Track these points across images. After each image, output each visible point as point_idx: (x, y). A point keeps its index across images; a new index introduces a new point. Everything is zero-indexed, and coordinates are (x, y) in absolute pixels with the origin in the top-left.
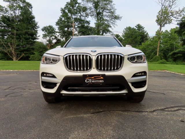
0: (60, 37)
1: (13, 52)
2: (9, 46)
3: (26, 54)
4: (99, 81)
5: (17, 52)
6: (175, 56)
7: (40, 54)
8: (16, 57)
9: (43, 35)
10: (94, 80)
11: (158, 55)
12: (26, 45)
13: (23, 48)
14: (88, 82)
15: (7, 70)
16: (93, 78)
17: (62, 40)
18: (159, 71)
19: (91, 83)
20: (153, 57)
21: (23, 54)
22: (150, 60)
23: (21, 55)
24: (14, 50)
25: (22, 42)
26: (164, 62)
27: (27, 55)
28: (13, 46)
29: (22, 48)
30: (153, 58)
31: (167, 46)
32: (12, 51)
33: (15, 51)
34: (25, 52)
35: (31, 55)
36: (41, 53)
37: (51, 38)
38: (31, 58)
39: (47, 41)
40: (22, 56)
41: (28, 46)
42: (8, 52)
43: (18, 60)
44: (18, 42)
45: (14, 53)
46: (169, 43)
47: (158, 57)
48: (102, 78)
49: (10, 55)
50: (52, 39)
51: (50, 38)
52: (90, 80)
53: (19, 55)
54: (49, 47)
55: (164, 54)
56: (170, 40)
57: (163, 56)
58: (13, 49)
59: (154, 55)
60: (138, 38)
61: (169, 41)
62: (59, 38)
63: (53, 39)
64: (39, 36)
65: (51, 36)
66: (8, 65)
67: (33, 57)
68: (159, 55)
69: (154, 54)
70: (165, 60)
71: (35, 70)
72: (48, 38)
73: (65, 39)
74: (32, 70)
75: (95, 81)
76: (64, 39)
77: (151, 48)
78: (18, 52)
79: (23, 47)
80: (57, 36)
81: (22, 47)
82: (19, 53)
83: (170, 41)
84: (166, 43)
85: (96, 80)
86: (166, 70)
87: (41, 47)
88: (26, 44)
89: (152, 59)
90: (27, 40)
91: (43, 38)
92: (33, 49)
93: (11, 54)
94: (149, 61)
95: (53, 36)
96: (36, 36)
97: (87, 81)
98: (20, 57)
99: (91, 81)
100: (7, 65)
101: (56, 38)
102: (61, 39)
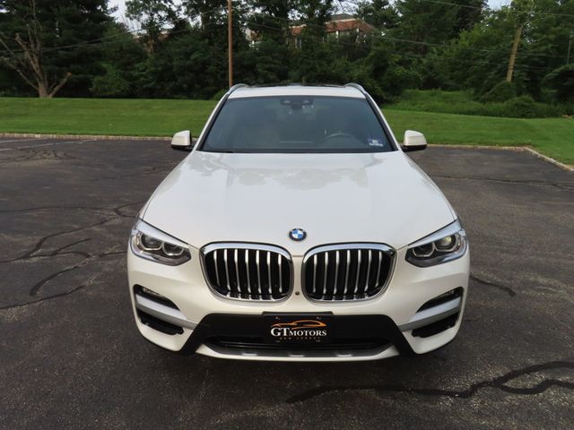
0: (186, 13)
1: (35, 66)
2: (18, 46)
3: (76, 74)
4: (312, 333)
5: (47, 65)
6: (566, 84)
7: (123, 72)
8: (47, 83)
9: (127, 4)
10: (297, 330)
11: (509, 78)
12: (76, 43)
13: (64, 52)
14: (279, 334)
15: (25, 135)
16: (293, 324)
17: (192, 24)
18: (507, 148)
19: (287, 337)
20: (492, 86)
21: (69, 74)
22: (483, 94)
23: (63, 78)
24: (36, 60)
25: (61, 31)
26: (526, 104)
27: (81, 76)
28: (32, 46)
29: (60, 52)
30: (492, 90)
31: (543, 48)
32: (32, 62)
33: (40, 63)
34: (72, 66)
35: (95, 75)
36: (126, 70)
37: (155, 16)
38: (95, 86)
39: (143, 27)
40: (65, 80)
41: (82, 45)
42: (19, 66)
43: (54, 92)
44: (47, 32)
45: (38, 72)
46: (554, 33)
47: (509, 86)
48: (322, 325)
49: (28, 77)
50: (157, 21)
51: (152, 15)
52: (285, 329)
53: (56, 77)
54: (152, 47)
55: (530, 74)
56: (558, 24)
57: (526, 81)
58: (32, 56)
59: (497, 77)
60: (447, 13)
61: (555, 26)
62: (182, 16)
63: (161, 18)
64: (115, 9)
65: (156, 10)
66: (26, 115)
67: (101, 83)
68: (513, 78)
69: (496, 74)
70: (531, 98)
71: (111, 137)
72: (145, 17)
73: (203, 19)
74: (103, 137)
75: (300, 333)
76: (199, 18)
77: (490, 51)
78: (50, 67)
79: (67, 50)
80: (174, 9)
81: (63, 49)
82: (56, 68)
83: (559, 28)
84: (544, 33)
85: (303, 330)
86: (529, 144)
87: (124, 48)
88: (75, 38)
89: (488, 90)
90: (75, 25)
91: (127, 16)
92: (99, 55)
93: (29, 72)
94: (477, 99)
95: (161, 10)
96: (104, 7)
97: (276, 332)
98: (58, 83)
99: (288, 331)
100: (20, 115)
101: (171, 15)
102: (190, 19)
